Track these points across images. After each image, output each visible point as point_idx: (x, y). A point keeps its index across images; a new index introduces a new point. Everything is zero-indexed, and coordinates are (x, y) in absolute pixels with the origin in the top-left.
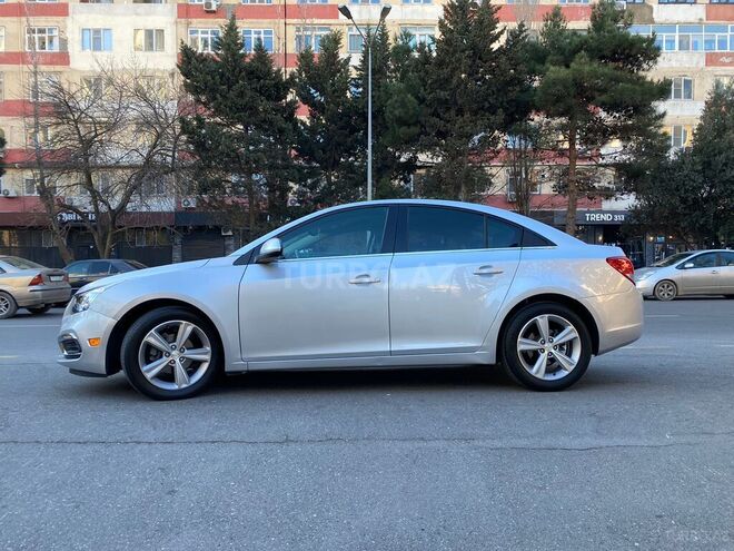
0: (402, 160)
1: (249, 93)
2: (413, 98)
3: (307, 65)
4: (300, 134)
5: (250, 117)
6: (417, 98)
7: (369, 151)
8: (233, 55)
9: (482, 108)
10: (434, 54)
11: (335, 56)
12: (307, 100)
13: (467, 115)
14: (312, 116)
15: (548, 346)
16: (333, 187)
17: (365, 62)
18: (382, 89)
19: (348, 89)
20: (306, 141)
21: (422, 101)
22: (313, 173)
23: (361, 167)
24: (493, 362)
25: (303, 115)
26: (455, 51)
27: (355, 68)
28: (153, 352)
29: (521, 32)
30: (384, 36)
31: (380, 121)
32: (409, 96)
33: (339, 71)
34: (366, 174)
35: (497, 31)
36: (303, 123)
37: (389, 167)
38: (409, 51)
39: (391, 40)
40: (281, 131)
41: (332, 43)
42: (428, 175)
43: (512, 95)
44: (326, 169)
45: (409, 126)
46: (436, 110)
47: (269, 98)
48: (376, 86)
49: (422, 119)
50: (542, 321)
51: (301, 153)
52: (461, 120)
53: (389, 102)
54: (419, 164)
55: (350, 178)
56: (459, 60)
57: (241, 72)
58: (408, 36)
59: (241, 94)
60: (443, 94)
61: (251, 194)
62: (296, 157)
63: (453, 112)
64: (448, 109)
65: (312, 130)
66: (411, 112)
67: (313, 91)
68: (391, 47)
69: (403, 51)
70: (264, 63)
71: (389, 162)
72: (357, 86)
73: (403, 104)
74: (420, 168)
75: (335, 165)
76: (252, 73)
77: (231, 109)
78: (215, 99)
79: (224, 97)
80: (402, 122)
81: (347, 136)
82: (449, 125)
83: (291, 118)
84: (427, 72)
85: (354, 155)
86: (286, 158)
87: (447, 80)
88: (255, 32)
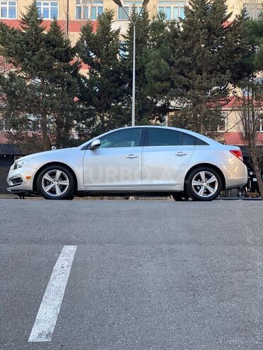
0: (158, 105)
1: (47, 57)
2: (165, 63)
3: (88, 36)
4: (82, 86)
5: (47, 74)
6: (168, 61)
7: (133, 98)
8: (36, 29)
9: (215, 69)
10: (182, 29)
11: (109, 28)
12: (87, 60)
13: (205, 74)
14: (91, 73)
15: (205, 184)
16: (106, 125)
17: (130, 33)
18: (143, 54)
19: (118, 52)
20: (87, 91)
21: (171, 64)
22: (91, 114)
23: (127, 109)
24: (183, 190)
25: (84, 71)
26: (195, 29)
27: (124, 36)
28: (48, 183)
29: (244, 15)
30: (145, 14)
31: (142, 77)
32: (162, 60)
33: (112, 39)
34: (131, 115)
35: (227, 14)
36: (84, 78)
37: (147, 110)
38: (163, 27)
39: (150, 18)
40: (69, 84)
41: (106, 19)
42: (176, 116)
43: (237, 60)
44: (100, 111)
45: (162, 81)
46: (182, 70)
47: (61, 60)
48: (139, 52)
49: (172, 77)
50: (202, 174)
51: (82, 99)
52: (200, 77)
53: (149, 64)
54: (171, 108)
55: (119, 119)
56: (199, 35)
57: (41, 42)
58: (163, 15)
59: (42, 58)
60: (186, 59)
61: (45, 129)
62: (79, 102)
63: (194, 72)
64: (191, 69)
65: (91, 83)
66: (163, 72)
67: (92, 54)
68: (150, 23)
69: (159, 26)
70: (57, 35)
71: (147, 106)
72: (125, 50)
73: (158, 66)
74: (171, 111)
75: (108, 108)
76: (49, 42)
77: (34, 68)
78: (22, 60)
79: (30, 60)
80: (157, 79)
81: (116, 88)
82: (191, 81)
83: (76, 74)
84: (175, 44)
85: (122, 101)
86: (72, 103)
87: (190, 49)
88: (44, 4)
